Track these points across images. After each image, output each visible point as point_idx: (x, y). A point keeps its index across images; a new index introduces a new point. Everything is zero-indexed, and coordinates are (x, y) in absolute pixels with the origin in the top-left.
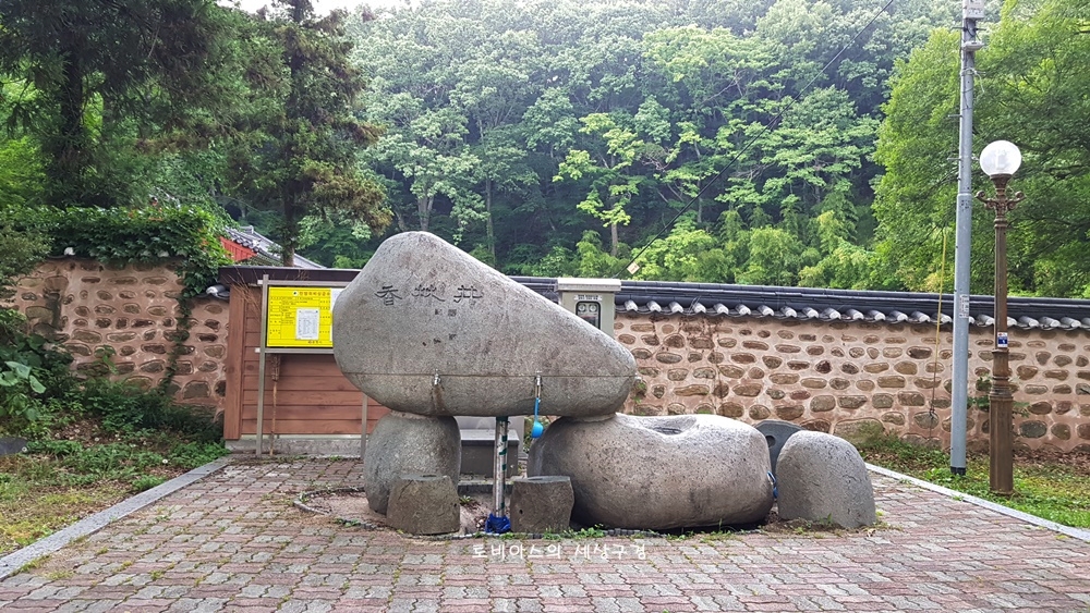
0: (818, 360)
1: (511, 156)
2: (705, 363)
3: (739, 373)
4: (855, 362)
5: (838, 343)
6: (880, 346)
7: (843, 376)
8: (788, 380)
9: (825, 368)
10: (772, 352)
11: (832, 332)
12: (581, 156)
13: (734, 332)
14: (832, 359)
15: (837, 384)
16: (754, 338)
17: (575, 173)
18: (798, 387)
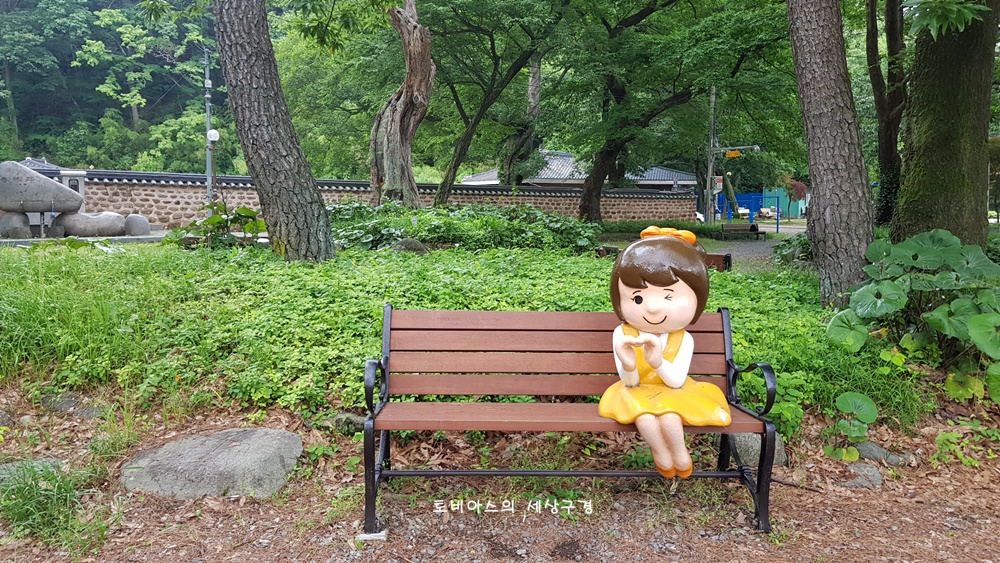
0: (175, 200)
1: (29, 41)
2: (128, 202)
3: (143, 206)
4: (189, 201)
5: (183, 194)
6: (199, 195)
7: (185, 206)
8: (163, 208)
9: (178, 203)
10: (156, 197)
11: (180, 190)
12: (97, 46)
13: (141, 190)
14: (180, 200)
15: (183, 209)
16: (149, 192)
17: (92, 61)
18: (167, 210)
